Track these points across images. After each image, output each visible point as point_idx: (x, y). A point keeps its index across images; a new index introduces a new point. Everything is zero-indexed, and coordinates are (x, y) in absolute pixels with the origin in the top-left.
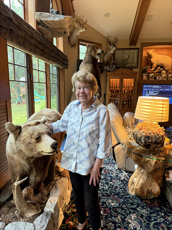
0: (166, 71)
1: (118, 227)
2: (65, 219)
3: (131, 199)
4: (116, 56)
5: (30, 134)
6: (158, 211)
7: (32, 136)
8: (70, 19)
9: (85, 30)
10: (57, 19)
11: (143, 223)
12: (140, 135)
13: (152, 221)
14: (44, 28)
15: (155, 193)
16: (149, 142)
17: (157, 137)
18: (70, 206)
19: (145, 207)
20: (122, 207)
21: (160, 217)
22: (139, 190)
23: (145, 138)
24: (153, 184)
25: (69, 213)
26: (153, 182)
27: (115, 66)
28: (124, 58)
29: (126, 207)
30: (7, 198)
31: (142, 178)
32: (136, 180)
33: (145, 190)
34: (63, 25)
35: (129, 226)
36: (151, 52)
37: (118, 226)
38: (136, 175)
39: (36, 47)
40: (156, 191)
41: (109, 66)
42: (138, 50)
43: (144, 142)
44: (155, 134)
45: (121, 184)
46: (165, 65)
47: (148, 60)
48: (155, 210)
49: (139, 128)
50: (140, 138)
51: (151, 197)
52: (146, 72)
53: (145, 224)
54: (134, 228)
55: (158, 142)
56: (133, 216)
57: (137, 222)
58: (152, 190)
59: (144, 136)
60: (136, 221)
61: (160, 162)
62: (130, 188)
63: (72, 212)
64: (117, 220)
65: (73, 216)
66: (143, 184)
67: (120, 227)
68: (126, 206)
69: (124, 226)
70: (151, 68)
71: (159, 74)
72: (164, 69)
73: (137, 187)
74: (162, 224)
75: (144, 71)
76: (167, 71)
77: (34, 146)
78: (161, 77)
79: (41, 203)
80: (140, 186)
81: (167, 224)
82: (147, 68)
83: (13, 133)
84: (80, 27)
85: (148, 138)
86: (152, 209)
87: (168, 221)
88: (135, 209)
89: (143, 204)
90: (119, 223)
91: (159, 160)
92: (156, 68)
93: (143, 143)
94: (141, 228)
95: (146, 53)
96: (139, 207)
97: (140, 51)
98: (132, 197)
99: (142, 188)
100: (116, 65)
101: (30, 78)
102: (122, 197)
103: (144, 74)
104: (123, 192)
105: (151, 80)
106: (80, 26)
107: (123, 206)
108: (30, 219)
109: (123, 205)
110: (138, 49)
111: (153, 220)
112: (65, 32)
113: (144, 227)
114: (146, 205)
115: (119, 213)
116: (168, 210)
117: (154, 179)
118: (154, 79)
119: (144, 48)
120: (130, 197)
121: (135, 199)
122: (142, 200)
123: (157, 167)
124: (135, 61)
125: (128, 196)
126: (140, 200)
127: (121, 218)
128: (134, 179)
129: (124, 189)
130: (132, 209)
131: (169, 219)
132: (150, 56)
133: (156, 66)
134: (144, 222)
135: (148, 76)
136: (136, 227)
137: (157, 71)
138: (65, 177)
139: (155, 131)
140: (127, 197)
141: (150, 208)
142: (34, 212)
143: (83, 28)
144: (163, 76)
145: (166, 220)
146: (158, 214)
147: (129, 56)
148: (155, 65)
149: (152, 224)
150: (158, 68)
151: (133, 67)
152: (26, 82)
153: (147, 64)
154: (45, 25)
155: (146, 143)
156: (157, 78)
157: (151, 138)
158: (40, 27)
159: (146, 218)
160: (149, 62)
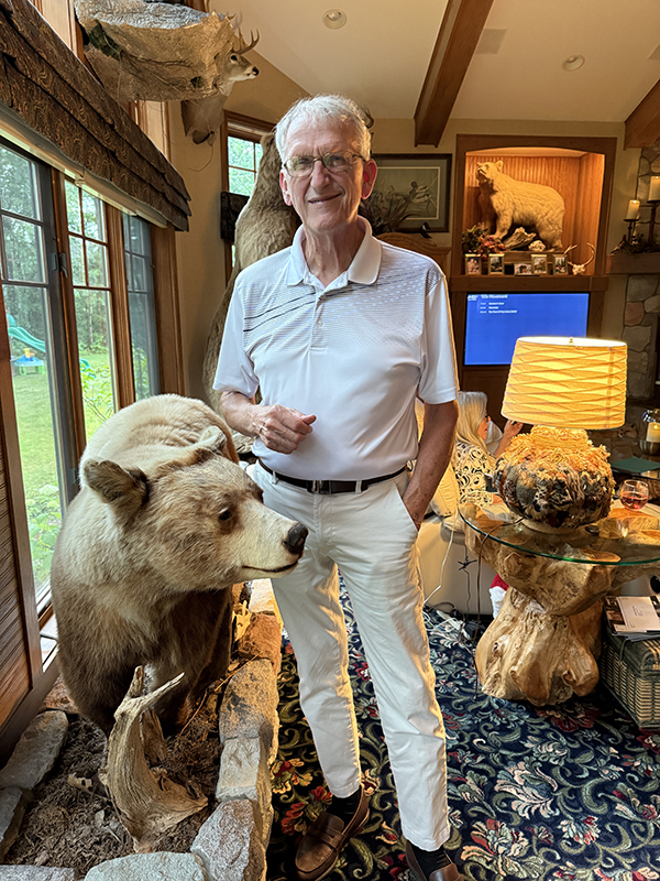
0: (544, 241)
1: (477, 819)
2: (277, 818)
3: (496, 712)
5: (193, 499)
6: (595, 743)
7: (201, 507)
8: (223, 27)
9: (252, 77)
10: (169, 24)
11: (557, 791)
12: (530, 479)
13: (584, 781)
14: (108, 59)
15: (581, 681)
16: (564, 503)
17: (592, 482)
18: (283, 768)
19: (550, 735)
20: (470, 743)
21: (608, 764)
22: (523, 678)
23: (549, 491)
24: (572, 649)
25: (287, 793)
26: (571, 644)
28: (397, 191)
29: (487, 744)
30: (44, 769)
31: (535, 633)
32: (506, 642)
33: (547, 675)
34: (191, 51)
35: (514, 808)
36: (492, 170)
37: (475, 815)
38: (505, 624)
39: (90, 135)
40: (584, 674)
42: (445, 161)
43: (545, 502)
44: (584, 473)
45: (449, 663)
46: (541, 221)
47: (480, 200)
48: (584, 739)
49: (524, 455)
50: (528, 490)
51: (563, 698)
52: (476, 247)
53: (565, 791)
54: (529, 812)
55: (594, 502)
56: (519, 772)
57: (535, 792)
58: (569, 672)
59: (545, 482)
60: (532, 786)
61: (606, 572)
62: (484, 675)
63: (294, 787)
64: (468, 794)
65: (304, 801)
66: (539, 655)
67: (482, 817)
68: (485, 738)
69: (497, 812)
70: (493, 232)
71: (523, 255)
72: (538, 234)
73: (515, 669)
74: (621, 785)
75: (469, 244)
76: (548, 244)
77: (210, 550)
78: (529, 267)
79: (196, 771)
80: (528, 663)
81: (636, 783)
82: (478, 233)
83: (116, 501)
84: (233, 62)
85: (558, 487)
86: (576, 738)
87: (636, 774)
88: (517, 746)
89: (541, 724)
90: (476, 804)
91: (603, 565)
92: (511, 232)
93: (542, 509)
94: (555, 810)
96: (529, 737)
97: (453, 165)
98: (497, 707)
99: (534, 669)
100: (370, 217)
101: (60, 270)
102: (461, 708)
103: (468, 255)
104: (461, 692)
105: (496, 278)
106: (234, 58)
107: (475, 741)
108: (172, 838)
109: (473, 738)
110: (448, 157)
111: (586, 774)
112: (197, 82)
113: (564, 804)
114: (552, 726)
115: (468, 767)
116: (628, 735)
117: (573, 633)
118: (506, 273)
119: (467, 154)
120: (490, 707)
121: (510, 709)
122: (532, 711)
123: (597, 591)
124: (438, 205)
125: (484, 704)
126: (527, 712)
127: (479, 786)
128: (501, 639)
129: (462, 679)
130: (506, 746)
131: (637, 764)
132: (487, 188)
133: (509, 225)
134: (561, 786)
135: (483, 262)
136: (538, 809)
137: (512, 242)
138: (258, 658)
139: (583, 462)
140: (479, 709)
141: (565, 736)
142: (181, 807)
143: (244, 68)
144: (537, 263)
145: (628, 769)
146: (598, 755)
147: (414, 185)
148: (505, 222)
149: (587, 789)
150: (517, 230)
151: (430, 226)
152: (42, 286)
153: (479, 218)
154: (115, 45)
155: (551, 507)
156: (517, 269)
157: (571, 489)
158: (94, 52)
159: (563, 772)
160: (483, 211)
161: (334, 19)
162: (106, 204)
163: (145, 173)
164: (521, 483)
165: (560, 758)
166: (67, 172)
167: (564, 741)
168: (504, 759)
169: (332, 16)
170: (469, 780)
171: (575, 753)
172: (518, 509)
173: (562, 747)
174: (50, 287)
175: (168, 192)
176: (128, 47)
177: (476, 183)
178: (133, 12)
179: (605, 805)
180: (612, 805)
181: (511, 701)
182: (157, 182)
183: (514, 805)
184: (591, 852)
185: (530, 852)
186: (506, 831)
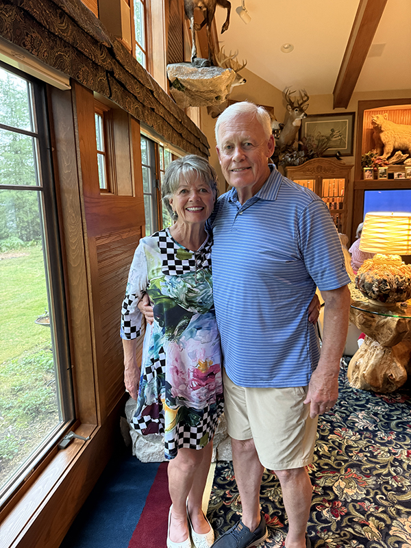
1: (338, 427)
3: (355, 393)
4: (305, 131)
8: (231, 75)
9: (243, 83)
10: (208, 77)
11: (379, 422)
12: (371, 279)
13: (393, 420)
14: (180, 92)
15: (397, 379)
16: (386, 290)
17: (400, 280)
20: (339, 403)
21: (408, 416)
22: (368, 377)
23: (379, 284)
24: (394, 364)
26: (393, 361)
27: (302, 153)
28: (322, 134)
29: (348, 404)
31: (374, 355)
32: (362, 362)
33: (381, 375)
34: (216, 86)
36: (380, 119)
39: (174, 129)
40: (400, 376)
41: (290, 153)
42: (351, 116)
43: (377, 289)
44: (397, 276)
47: (374, 137)
48: (398, 407)
50: (369, 284)
52: (371, 164)
53: (383, 423)
54: (363, 427)
55: (402, 290)
56: (361, 414)
57: (368, 421)
58: (392, 375)
59: (377, 280)
60: (367, 419)
61: (406, 322)
62: (351, 379)
64: (335, 419)
66: (376, 365)
68: (347, 402)
69: (348, 426)
71: (400, 167)
72: (410, 155)
73: (364, 372)
75: (366, 162)
80: (370, 369)
82: (371, 155)
85: (384, 282)
86: (393, 406)
88: (362, 406)
89: (377, 399)
90: (338, 422)
91: (404, 318)
93: (376, 292)
94: (376, 428)
95: (370, 121)
96: (370, 403)
97: (356, 118)
98: (355, 391)
99: (374, 373)
100: (306, 150)
103: (365, 168)
105: (382, 181)
107: (342, 402)
110: (353, 114)
111: (395, 418)
112: (218, 98)
113: (381, 426)
114: (382, 401)
115: (337, 411)
117: (395, 356)
118: (389, 178)
119: (365, 111)
120: (352, 391)
121: (362, 393)
122: (373, 394)
123: (401, 331)
124: (347, 141)
125: (349, 390)
126: (371, 394)
127: (341, 417)
128: (359, 360)
130: (356, 405)
132: (377, 129)
133: (392, 150)
134: (381, 421)
135: (375, 172)
136: (368, 427)
137: (394, 159)
139: (396, 270)
140: (346, 391)
141: (388, 404)
143: (239, 79)
144: (409, 172)
147: (333, 131)
148: (389, 148)
149: (394, 423)
150: (397, 153)
151: (341, 153)
152: (150, 194)
153: (373, 146)
154: (183, 87)
155: (380, 292)
156: (396, 175)
157: (390, 283)
158: (174, 90)
159: (383, 416)
160: (376, 142)
161: (287, 48)
162: (173, 155)
163: (192, 140)
164: (366, 281)
165: (383, 412)
166: (161, 144)
167: (387, 406)
168: (355, 410)
169: (286, 46)
170: (336, 415)
171: (391, 411)
172: (366, 294)
173: (386, 408)
174: (152, 195)
175: (201, 146)
176: (189, 87)
177: (371, 127)
178: (192, 73)
179: (402, 429)
180: (405, 429)
181: (364, 390)
182: (197, 143)
183: (356, 425)
184: (390, 442)
185: (361, 439)
186: (351, 433)
